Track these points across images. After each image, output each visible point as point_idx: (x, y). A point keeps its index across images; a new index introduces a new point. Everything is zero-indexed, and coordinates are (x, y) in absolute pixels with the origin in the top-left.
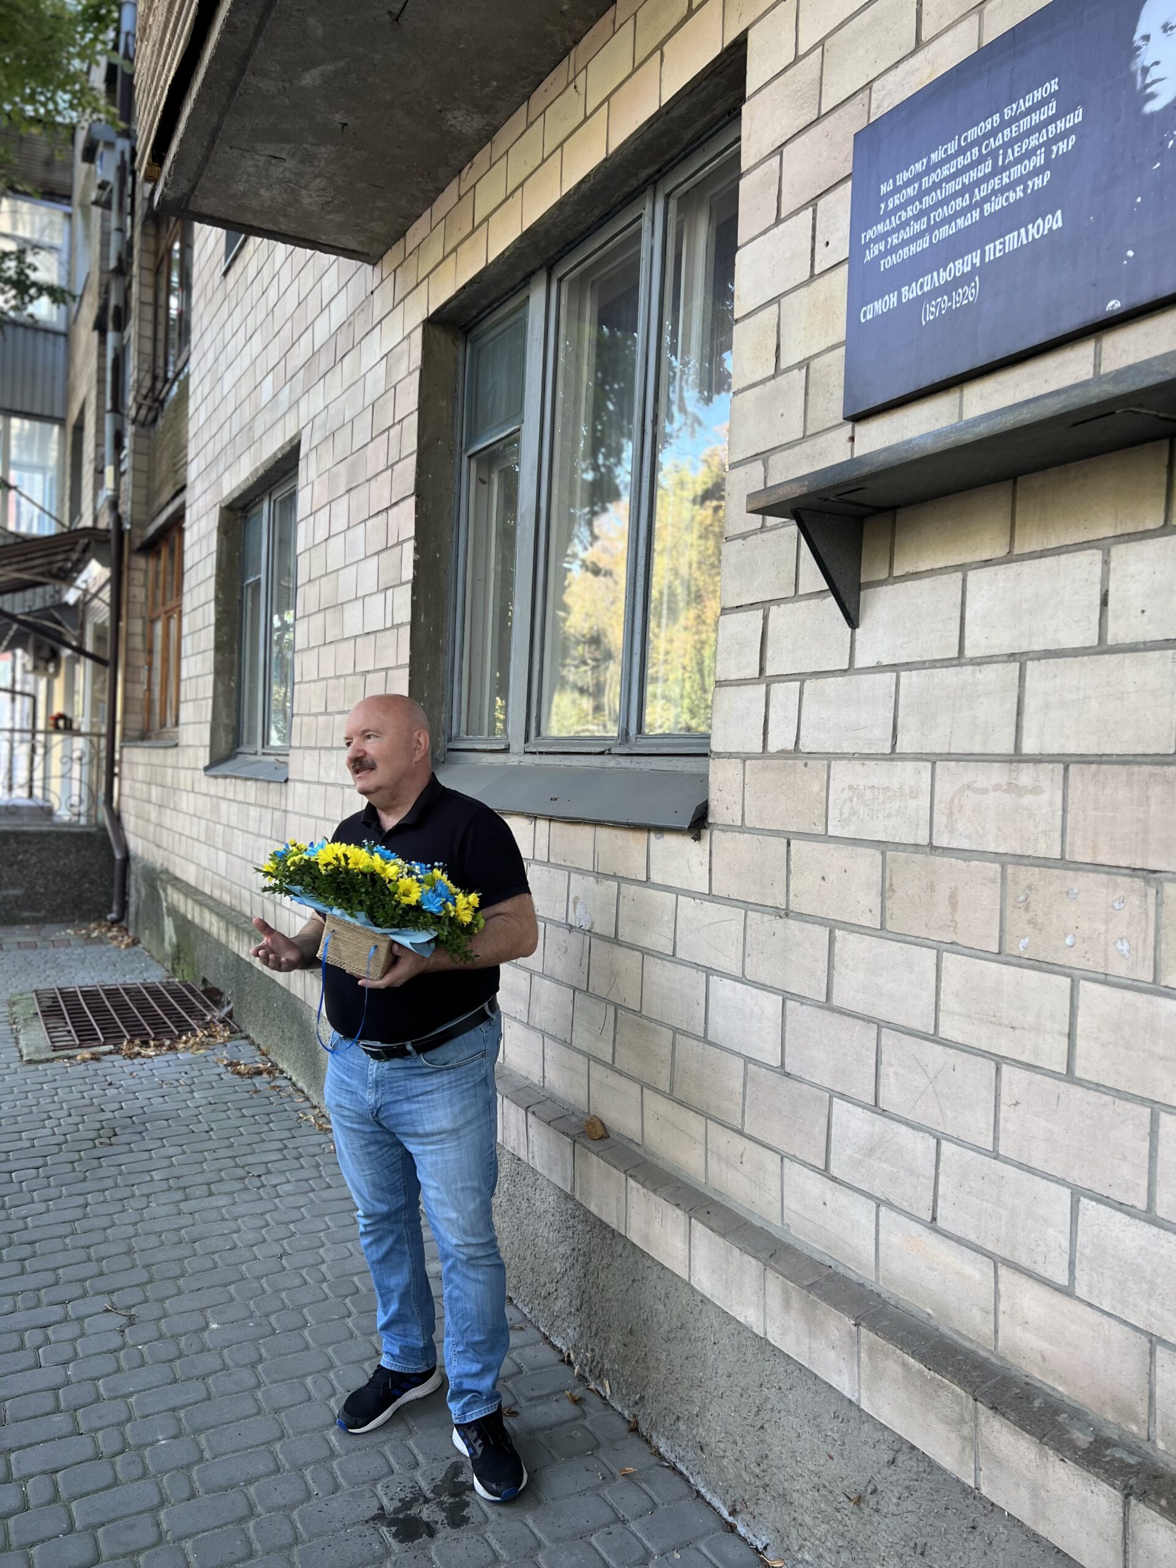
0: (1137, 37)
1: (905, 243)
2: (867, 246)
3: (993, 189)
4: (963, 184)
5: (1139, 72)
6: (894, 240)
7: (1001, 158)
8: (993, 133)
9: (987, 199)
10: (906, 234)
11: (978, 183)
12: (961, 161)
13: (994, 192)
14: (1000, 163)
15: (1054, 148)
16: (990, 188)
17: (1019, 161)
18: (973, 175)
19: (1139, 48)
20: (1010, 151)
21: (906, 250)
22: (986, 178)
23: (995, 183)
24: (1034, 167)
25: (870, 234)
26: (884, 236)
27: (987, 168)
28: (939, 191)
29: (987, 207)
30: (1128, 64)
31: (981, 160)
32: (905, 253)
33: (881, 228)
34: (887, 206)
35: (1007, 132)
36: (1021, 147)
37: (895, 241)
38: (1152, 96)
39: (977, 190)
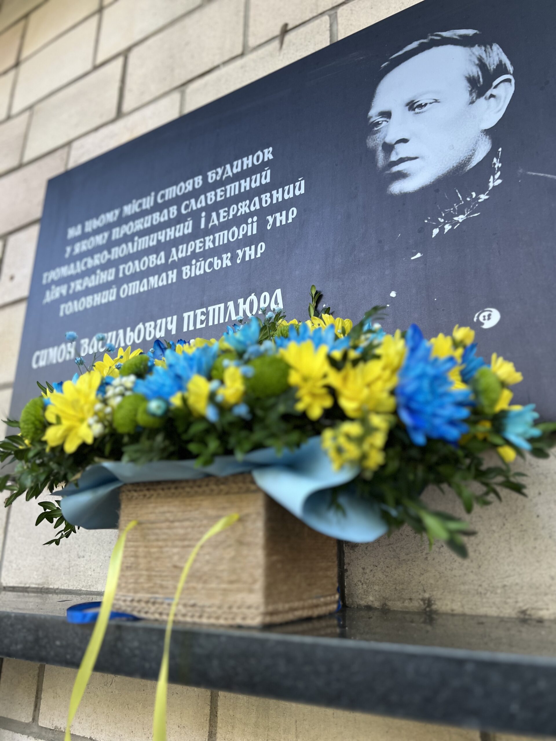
0: (373, 113)
1: (89, 291)
2: (48, 287)
3: (194, 252)
4: (159, 241)
5: (380, 148)
6: (78, 286)
7: (203, 220)
8: (195, 194)
9: (186, 261)
10: (91, 282)
11: (176, 242)
12: (157, 218)
13: (195, 255)
14: (203, 226)
15: (270, 219)
16: (190, 250)
17: (226, 226)
18: (171, 233)
19: (378, 124)
20: (214, 215)
21: (89, 298)
22: (186, 239)
23: (197, 245)
24: (245, 235)
25: (53, 275)
26: (67, 280)
27: (187, 228)
28: (130, 244)
29: (185, 269)
30: (363, 140)
31: (180, 219)
32: (88, 302)
33: (64, 271)
34: (73, 250)
35: (211, 195)
36: (228, 212)
37: (79, 288)
38: (402, 176)
39: (174, 250)
